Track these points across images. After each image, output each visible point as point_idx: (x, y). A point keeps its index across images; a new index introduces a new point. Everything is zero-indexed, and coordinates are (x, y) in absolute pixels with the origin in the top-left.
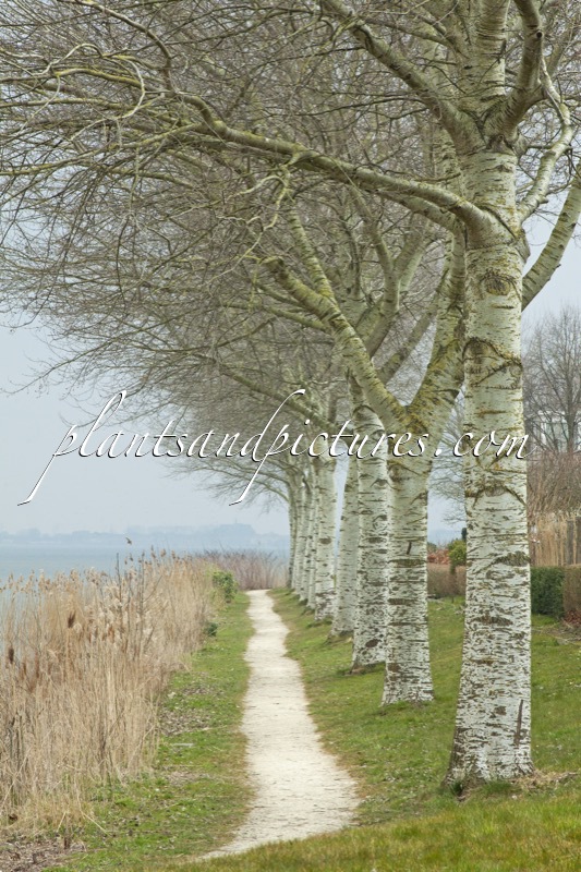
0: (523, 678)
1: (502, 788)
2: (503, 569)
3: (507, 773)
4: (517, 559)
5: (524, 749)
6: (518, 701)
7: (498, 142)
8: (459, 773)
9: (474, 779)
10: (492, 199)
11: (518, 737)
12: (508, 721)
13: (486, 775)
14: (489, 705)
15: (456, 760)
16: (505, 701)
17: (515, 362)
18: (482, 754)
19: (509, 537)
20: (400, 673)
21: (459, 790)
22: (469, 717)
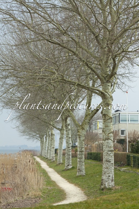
0: (113, 171)
1: (110, 189)
2: (110, 152)
3: (111, 187)
4: (112, 151)
5: (113, 183)
6: (112, 175)
7: (108, 81)
8: (102, 187)
9: (105, 188)
10: (107, 91)
11: (112, 181)
12: (110, 178)
13: (107, 187)
14: (107, 175)
15: (102, 185)
16: (110, 175)
17: (111, 118)
18: (106, 183)
19: (110, 147)
20: (80, 170)
21: (103, 189)
22: (104, 177)
